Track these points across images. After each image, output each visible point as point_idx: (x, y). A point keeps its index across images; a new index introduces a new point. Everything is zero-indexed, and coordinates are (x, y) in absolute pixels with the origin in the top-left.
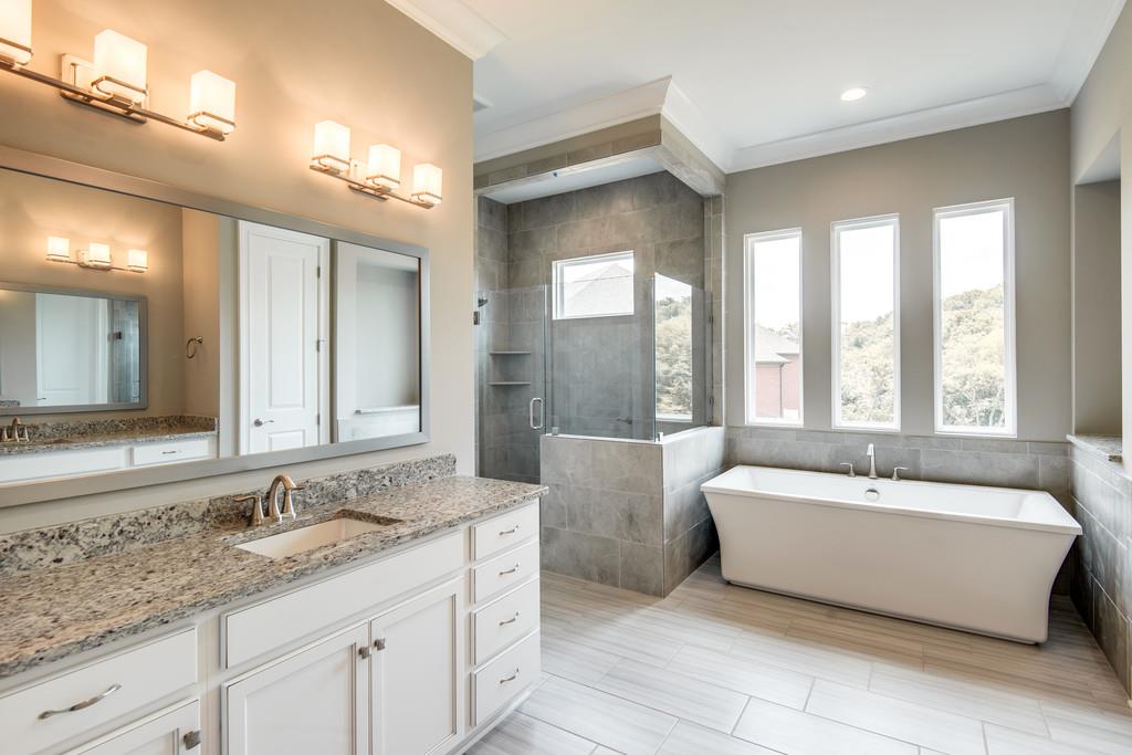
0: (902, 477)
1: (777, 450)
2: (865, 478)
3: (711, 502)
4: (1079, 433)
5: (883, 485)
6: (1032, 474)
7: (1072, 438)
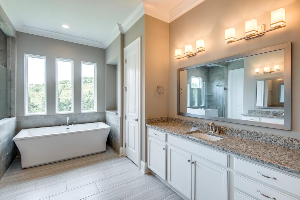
0: (75, 124)
1: (37, 122)
2: (66, 126)
3: (17, 143)
4: (107, 110)
5: (70, 127)
6: (99, 119)
7: (106, 111)
